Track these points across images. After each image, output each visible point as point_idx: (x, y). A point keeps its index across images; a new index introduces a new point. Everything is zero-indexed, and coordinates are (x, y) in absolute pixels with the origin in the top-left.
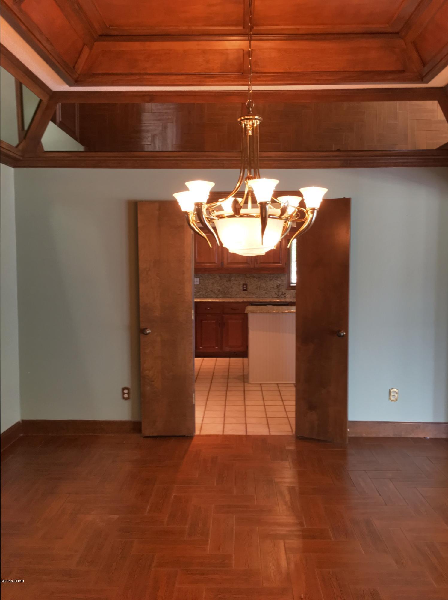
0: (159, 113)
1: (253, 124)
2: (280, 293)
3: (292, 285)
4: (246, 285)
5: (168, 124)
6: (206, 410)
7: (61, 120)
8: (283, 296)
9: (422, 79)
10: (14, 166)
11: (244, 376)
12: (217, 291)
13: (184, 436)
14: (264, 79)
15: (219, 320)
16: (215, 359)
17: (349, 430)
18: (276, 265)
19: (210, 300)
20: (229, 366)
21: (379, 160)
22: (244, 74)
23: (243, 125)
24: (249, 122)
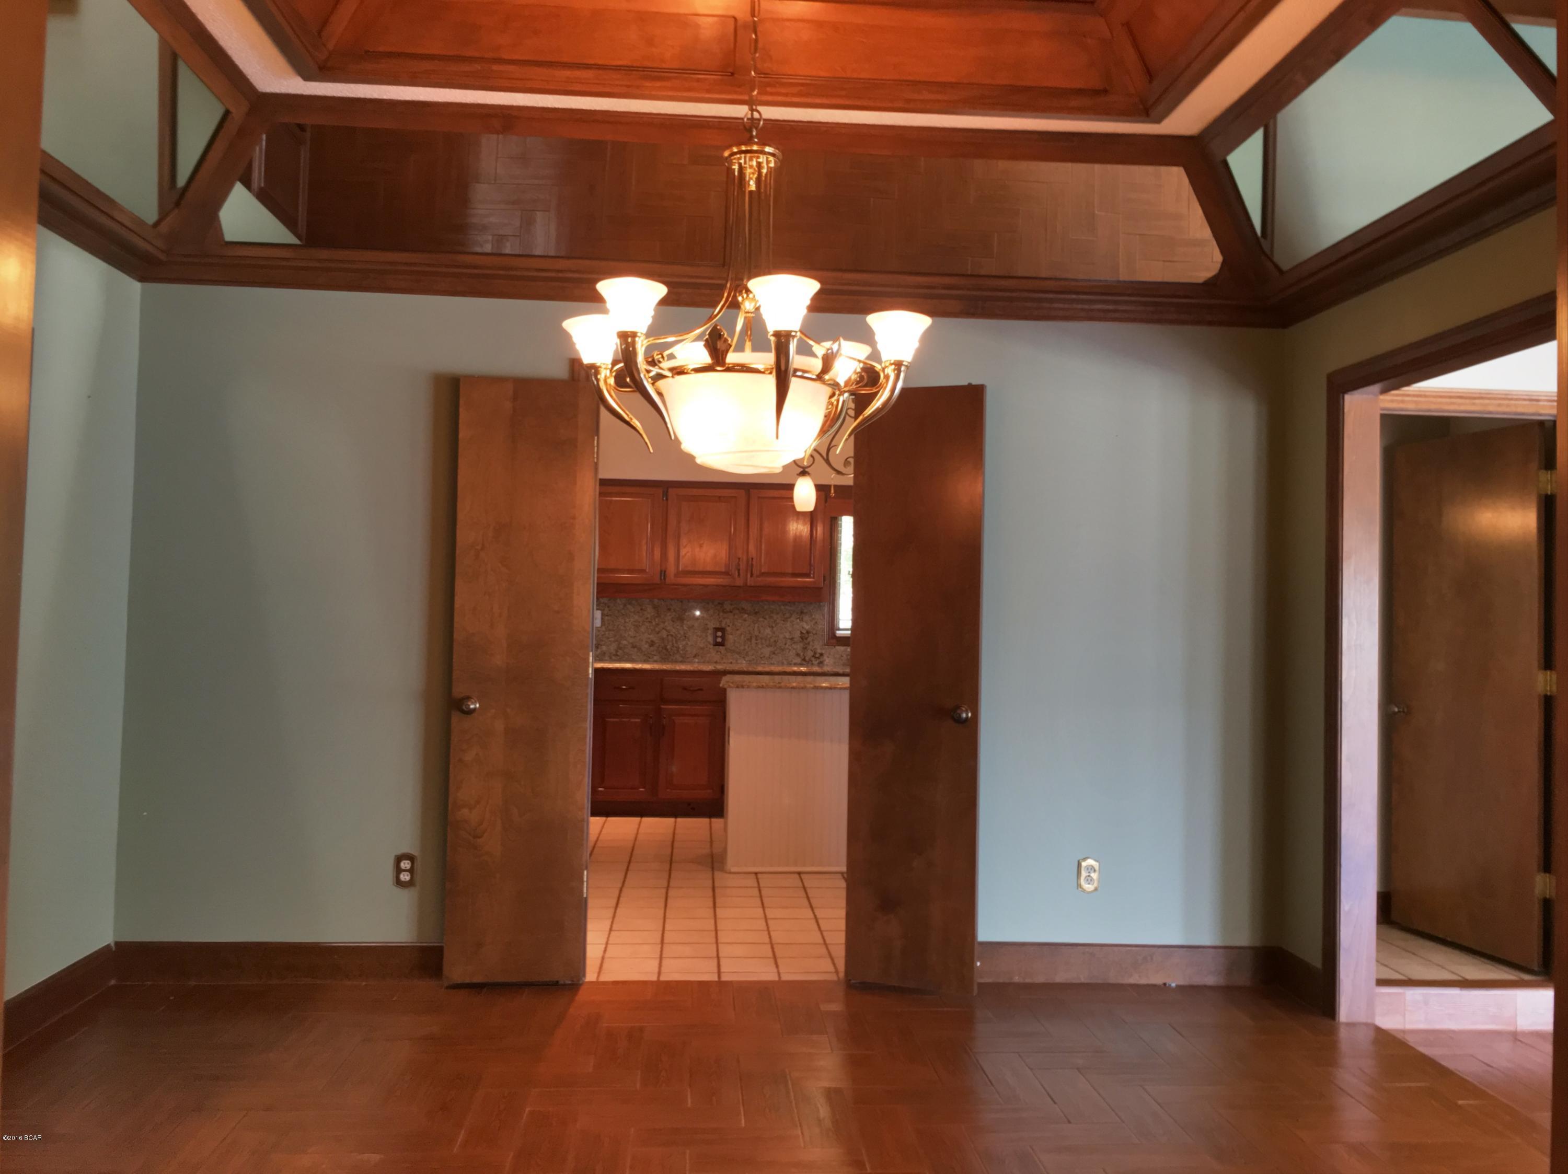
0: (515, 186)
1: (759, 165)
2: (809, 654)
3: (839, 633)
4: (722, 630)
5: (538, 213)
6: (613, 929)
7: (262, 185)
8: (816, 662)
9: (1146, 112)
10: (142, 279)
11: (712, 856)
12: (647, 646)
13: (556, 983)
14: (783, 91)
15: (651, 718)
16: (638, 819)
17: (978, 964)
18: (799, 579)
19: (628, 665)
20: (674, 834)
21: (1051, 301)
22: (736, 76)
23: (736, 167)
24: (751, 159)
